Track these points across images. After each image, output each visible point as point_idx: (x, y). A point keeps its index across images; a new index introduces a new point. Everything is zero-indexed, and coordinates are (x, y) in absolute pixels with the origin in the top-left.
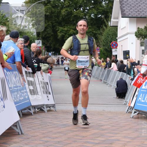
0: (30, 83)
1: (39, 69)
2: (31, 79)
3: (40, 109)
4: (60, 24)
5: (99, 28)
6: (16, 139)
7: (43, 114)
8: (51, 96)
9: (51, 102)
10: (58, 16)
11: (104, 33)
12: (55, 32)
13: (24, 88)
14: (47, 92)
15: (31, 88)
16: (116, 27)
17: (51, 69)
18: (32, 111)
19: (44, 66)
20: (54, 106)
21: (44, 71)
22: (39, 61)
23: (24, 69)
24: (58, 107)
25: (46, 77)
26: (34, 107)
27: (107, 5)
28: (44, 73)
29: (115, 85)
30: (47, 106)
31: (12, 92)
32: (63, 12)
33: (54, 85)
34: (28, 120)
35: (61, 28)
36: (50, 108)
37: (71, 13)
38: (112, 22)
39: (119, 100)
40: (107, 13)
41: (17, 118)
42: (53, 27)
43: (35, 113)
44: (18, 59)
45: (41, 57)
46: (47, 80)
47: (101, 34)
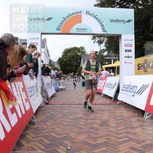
0: (59, 82)
1: (61, 78)
2: (59, 81)
3: (61, 89)
4: (67, 66)
5: (77, 67)
6: (55, 98)
7: (62, 91)
8: (64, 86)
9: (64, 88)
10: (66, 64)
11: (79, 69)
12: (66, 68)
13: (57, 84)
14: (63, 85)
15: (59, 84)
16: (82, 67)
17: (65, 78)
18: (59, 90)
19: (62, 78)
20: (65, 89)
21: (62, 79)
22: (61, 76)
23: (57, 79)
24: (66, 89)
25: (63, 81)
26: (60, 89)
27: (80, 61)
28: (62, 80)
29: (82, 83)
30: (63, 89)
31: (54, 85)
32: (68, 63)
33: (65, 83)
34: (58, 93)
35: (67, 67)
36: (64, 89)
37: (70, 63)
38: (81, 66)
39: (83, 87)
40: (80, 63)
41: (55, 92)
42: (65, 67)
43: (60, 91)
44: (55, 76)
45: (61, 75)
46: (63, 82)
47: (78, 69)
